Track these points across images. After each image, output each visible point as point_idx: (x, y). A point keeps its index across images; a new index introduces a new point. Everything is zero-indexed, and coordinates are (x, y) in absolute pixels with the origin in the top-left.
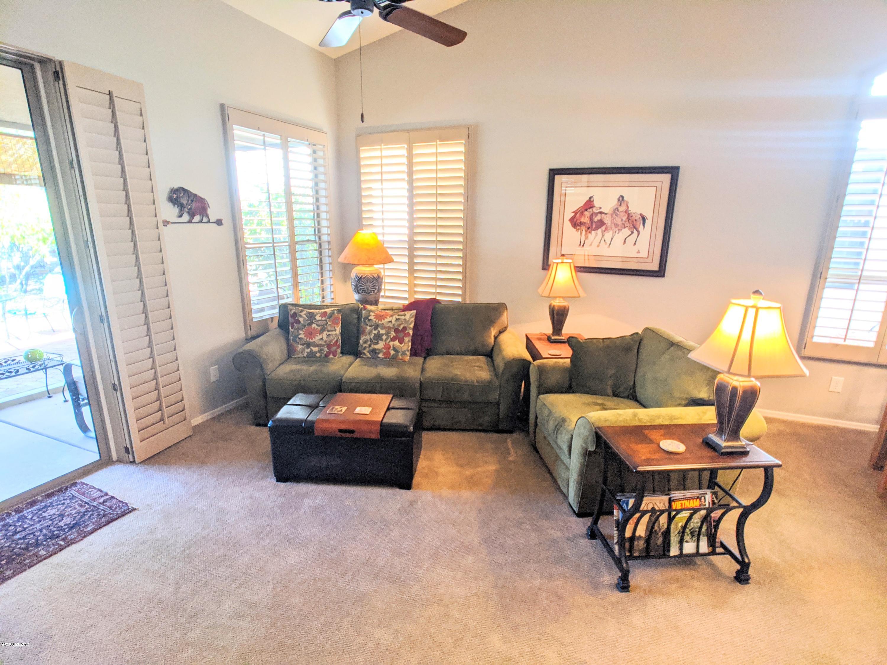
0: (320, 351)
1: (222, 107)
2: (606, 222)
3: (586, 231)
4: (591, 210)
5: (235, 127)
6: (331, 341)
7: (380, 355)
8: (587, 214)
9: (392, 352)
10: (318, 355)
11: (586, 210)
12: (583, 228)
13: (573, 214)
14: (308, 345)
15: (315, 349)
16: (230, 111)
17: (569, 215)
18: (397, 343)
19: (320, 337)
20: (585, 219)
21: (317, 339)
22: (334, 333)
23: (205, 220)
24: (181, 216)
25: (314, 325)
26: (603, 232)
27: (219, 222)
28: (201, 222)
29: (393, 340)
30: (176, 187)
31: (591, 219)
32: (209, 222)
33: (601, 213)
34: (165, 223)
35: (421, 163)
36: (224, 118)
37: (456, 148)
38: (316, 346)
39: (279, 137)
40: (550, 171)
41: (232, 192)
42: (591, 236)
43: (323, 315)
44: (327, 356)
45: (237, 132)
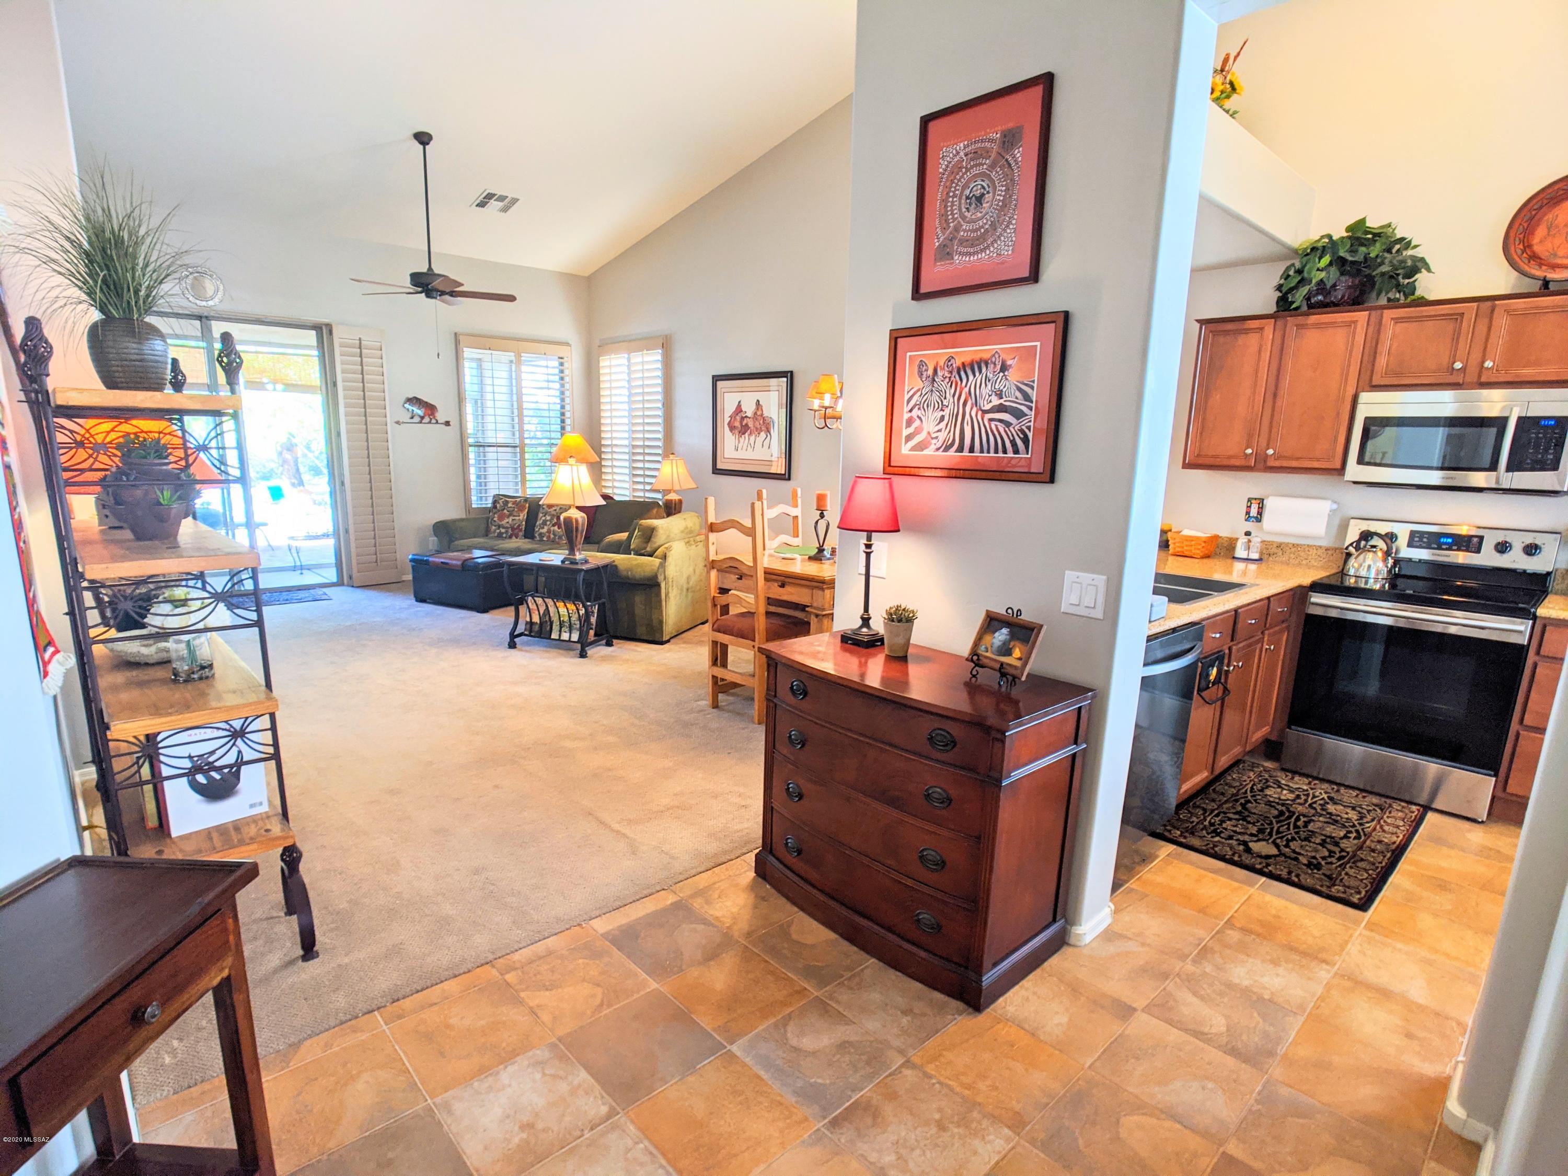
0: (507, 532)
1: (456, 334)
2: (750, 426)
3: (738, 435)
4: (740, 415)
5: (465, 349)
6: (515, 525)
7: (545, 539)
8: (738, 418)
9: (552, 536)
10: (504, 535)
11: (737, 415)
12: (737, 432)
13: (730, 418)
14: (499, 527)
15: (503, 530)
16: (461, 338)
17: (727, 420)
18: (556, 528)
19: (507, 520)
20: (737, 424)
21: (504, 522)
22: (519, 518)
23: (433, 421)
25: (505, 511)
26: (749, 436)
27: (447, 423)
28: (430, 422)
29: (554, 525)
30: (411, 396)
31: (741, 422)
32: (437, 422)
33: (746, 417)
34: (398, 423)
35: (635, 371)
36: (457, 342)
37: (656, 356)
38: (504, 528)
39: (512, 354)
40: (713, 377)
41: (461, 400)
42: (742, 440)
43: (514, 503)
44: (510, 537)
45: (468, 353)
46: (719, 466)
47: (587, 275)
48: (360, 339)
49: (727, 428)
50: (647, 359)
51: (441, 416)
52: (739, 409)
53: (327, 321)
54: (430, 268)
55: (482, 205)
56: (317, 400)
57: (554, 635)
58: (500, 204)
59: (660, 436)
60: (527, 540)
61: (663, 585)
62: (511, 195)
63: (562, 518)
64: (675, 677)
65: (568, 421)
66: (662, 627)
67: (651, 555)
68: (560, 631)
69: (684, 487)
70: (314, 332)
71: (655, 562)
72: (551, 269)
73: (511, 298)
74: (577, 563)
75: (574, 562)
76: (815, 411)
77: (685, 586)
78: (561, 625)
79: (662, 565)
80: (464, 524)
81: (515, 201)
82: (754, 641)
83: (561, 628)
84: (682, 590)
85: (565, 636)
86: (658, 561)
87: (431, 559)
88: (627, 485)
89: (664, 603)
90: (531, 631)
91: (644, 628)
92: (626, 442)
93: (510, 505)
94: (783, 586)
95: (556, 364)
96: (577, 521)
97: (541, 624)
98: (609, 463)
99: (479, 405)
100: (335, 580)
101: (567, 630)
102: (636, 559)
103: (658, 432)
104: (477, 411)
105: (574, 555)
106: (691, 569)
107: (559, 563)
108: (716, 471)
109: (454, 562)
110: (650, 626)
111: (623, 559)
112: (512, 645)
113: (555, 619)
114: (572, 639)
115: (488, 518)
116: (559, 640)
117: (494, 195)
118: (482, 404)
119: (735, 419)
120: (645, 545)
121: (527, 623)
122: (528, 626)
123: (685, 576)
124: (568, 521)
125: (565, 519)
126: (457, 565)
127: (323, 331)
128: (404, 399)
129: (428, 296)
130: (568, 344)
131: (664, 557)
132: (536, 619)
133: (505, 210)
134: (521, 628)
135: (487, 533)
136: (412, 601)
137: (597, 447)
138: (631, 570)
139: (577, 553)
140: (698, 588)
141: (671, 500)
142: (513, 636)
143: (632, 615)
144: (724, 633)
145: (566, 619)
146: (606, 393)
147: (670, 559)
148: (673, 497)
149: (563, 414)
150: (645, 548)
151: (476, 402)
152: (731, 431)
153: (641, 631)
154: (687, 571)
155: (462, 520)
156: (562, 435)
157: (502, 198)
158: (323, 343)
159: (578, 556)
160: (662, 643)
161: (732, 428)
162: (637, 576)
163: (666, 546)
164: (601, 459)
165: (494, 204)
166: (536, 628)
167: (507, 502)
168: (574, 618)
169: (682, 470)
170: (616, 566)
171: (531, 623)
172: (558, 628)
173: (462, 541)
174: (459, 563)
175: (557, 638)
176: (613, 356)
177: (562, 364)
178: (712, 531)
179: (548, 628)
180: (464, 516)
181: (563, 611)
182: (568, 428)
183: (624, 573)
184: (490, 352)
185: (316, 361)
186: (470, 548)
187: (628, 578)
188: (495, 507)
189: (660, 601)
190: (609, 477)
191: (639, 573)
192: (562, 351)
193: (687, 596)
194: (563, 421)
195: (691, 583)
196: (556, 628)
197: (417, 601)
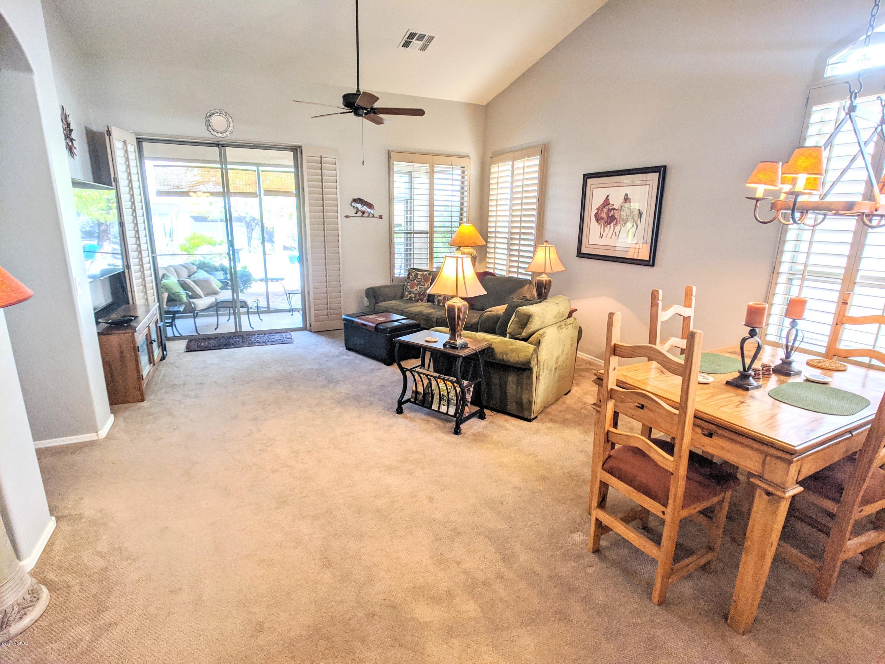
0: (415, 297)
1: (389, 151)
2: (616, 217)
3: (604, 225)
4: (607, 207)
5: (395, 162)
6: (421, 292)
8: (605, 210)
10: (414, 299)
11: (604, 207)
12: (603, 222)
13: (597, 211)
14: (411, 293)
15: (413, 295)
16: (393, 154)
17: (594, 211)
19: (416, 288)
20: (604, 215)
21: (414, 290)
22: (423, 287)
23: (371, 215)
24: (356, 213)
25: (415, 281)
26: (614, 225)
27: (381, 217)
28: (369, 216)
30: (356, 198)
31: (608, 214)
33: (614, 209)
34: (347, 217)
35: (517, 174)
36: (389, 157)
37: (535, 162)
38: (414, 294)
39: (428, 165)
40: (584, 175)
41: (390, 200)
42: (607, 229)
43: (422, 275)
44: (418, 301)
45: (397, 166)
46: (584, 250)
47: (485, 104)
48: (321, 157)
49: (593, 219)
50: (527, 164)
51: (376, 212)
52: (607, 202)
53: (299, 144)
54: (358, 90)
55: (406, 45)
56: (293, 201)
57: (435, 407)
58: (420, 43)
59: (533, 225)
60: (429, 303)
61: (535, 370)
62: (428, 34)
63: (446, 305)
64: (544, 478)
65: (465, 214)
66: (531, 406)
67: (525, 340)
68: (440, 404)
69: (555, 270)
70: (292, 153)
71: (528, 347)
72: (458, 101)
73: (420, 112)
74: (457, 348)
75: (454, 347)
76: (757, 200)
77: (554, 366)
78: (441, 399)
79: (536, 351)
80: (386, 289)
81: (431, 38)
82: (665, 505)
83: (440, 401)
84: (551, 370)
85: (444, 409)
86: (532, 347)
87: (355, 320)
88: (505, 262)
89: (534, 386)
90: (416, 399)
91: (514, 404)
92: (506, 230)
93: (419, 277)
94: (710, 435)
95: (459, 172)
96: (459, 309)
97: (425, 395)
98: (492, 245)
99: (409, 204)
100: (301, 326)
101: (445, 403)
102: (512, 344)
103: (532, 222)
104: (407, 208)
105: (455, 340)
106: (560, 350)
107: (441, 347)
108: (580, 255)
109: (371, 324)
110: (520, 404)
111: (499, 343)
112: (400, 411)
113: (436, 392)
114: (449, 413)
115: (404, 285)
116: (438, 411)
117: (416, 34)
118: (411, 202)
119: (602, 210)
120: (520, 330)
121: (413, 392)
122: (414, 395)
123: (555, 357)
124: (451, 310)
125: (448, 307)
126: (371, 327)
127: (296, 150)
128: (351, 200)
129: (357, 114)
130: (468, 157)
131: (538, 343)
132: (420, 389)
133: (424, 48)
134: (408, 395)
135: (402, 297)
136: (342, 349)
137: (484, 232)
138: (506, 354)
139: (458, 339)
140: (564, 365)
141: (543, 281)
142: (400, 403)
143: (504, 392)
144: (620, 478)
145: (445, 393)
146: (494, 192)
147: (543, 345)
148: (544, 278)
149: (462, 209)
150: (520, 334)
151: (407, 202)
152: (597, 220)
153: (512, 407)
154: (558, 352)
155: (386, 287)
156: (460, 224)
157: (421, 37)
158: (297, 160)
159: (459, 341)
160: (530, 420)
161: (598, 218)
162: (512, 360)
163: (540, 332)
164: (487, 242)
165: (416, 43)
166: (420, 397)
167: (417, 274)
168: (452, 394)
169: (554, 255)
170: (493, 349)
171: (416, 392)
172: (438, 400)
173: (384, 303)
174: (374, 325)
175: (437, 409)
176: (501, 164)
177: (463, 172)
178: (614, 354)
179: (430, 399)
180: (389, 284)
181: (442, 385)
182: (465, 220)
183: (499, 356)
184: (411, 164)
185: (293, 175)
186: (388, 311)
187: (503, 360)
188: (409, 278)
189: (532, 383)
190: (492, 256)
191: (513, 358)
192: (464, 162)
193: (554, 375)
194: (461, 214)
195: (559, 364)
196: (436, 400)
197: (346, 349)
